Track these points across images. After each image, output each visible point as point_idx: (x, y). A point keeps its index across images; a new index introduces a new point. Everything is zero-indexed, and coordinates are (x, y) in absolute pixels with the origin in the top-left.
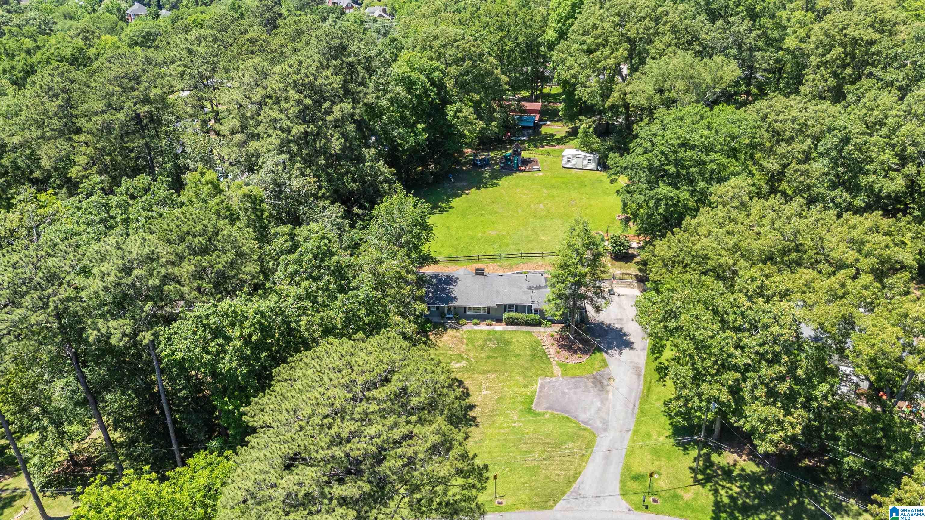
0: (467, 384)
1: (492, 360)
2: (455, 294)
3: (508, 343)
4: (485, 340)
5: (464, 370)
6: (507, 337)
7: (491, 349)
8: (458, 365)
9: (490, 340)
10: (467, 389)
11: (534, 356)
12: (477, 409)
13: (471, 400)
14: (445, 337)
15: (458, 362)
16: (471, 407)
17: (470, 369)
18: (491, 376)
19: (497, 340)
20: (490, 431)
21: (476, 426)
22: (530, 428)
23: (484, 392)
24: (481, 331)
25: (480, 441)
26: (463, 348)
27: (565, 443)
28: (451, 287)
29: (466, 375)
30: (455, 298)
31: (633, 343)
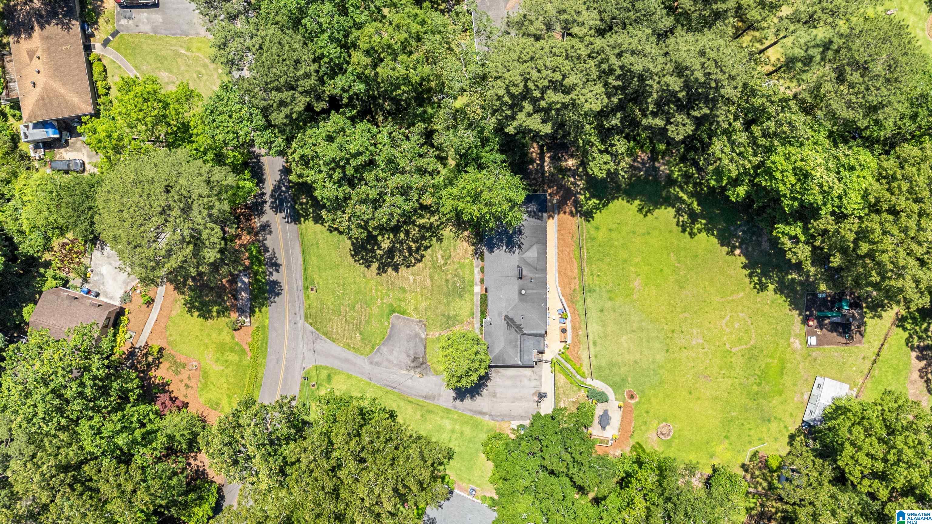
0: (420, 265)
1: (444, 283)
2: (496, 251)
3: (461, 297)
4: (463, 278)
5: (435, 262)
6: (467, 296)
7: (455, 283)
8: (439, 256)
9: (464, 282)
10: (414, 265)
11: (449, 317)
12: (395, 274)
13: (402, 269)
14: (465, 244)
15: (442, 256)
16: (396, 269)
17: (435, 266)
18: (428, 283)
19: (463, 288)
20: (373, 282)
21: (378, 274)
22: (375, 310)
23: (411, 278)
24: (473, 273)
25: (365, 276)
26: (456, 260)
27: (360, 334)
28: (504, 248)
29: (430, 264)
30: (492, 251)
31: (462, 401)
